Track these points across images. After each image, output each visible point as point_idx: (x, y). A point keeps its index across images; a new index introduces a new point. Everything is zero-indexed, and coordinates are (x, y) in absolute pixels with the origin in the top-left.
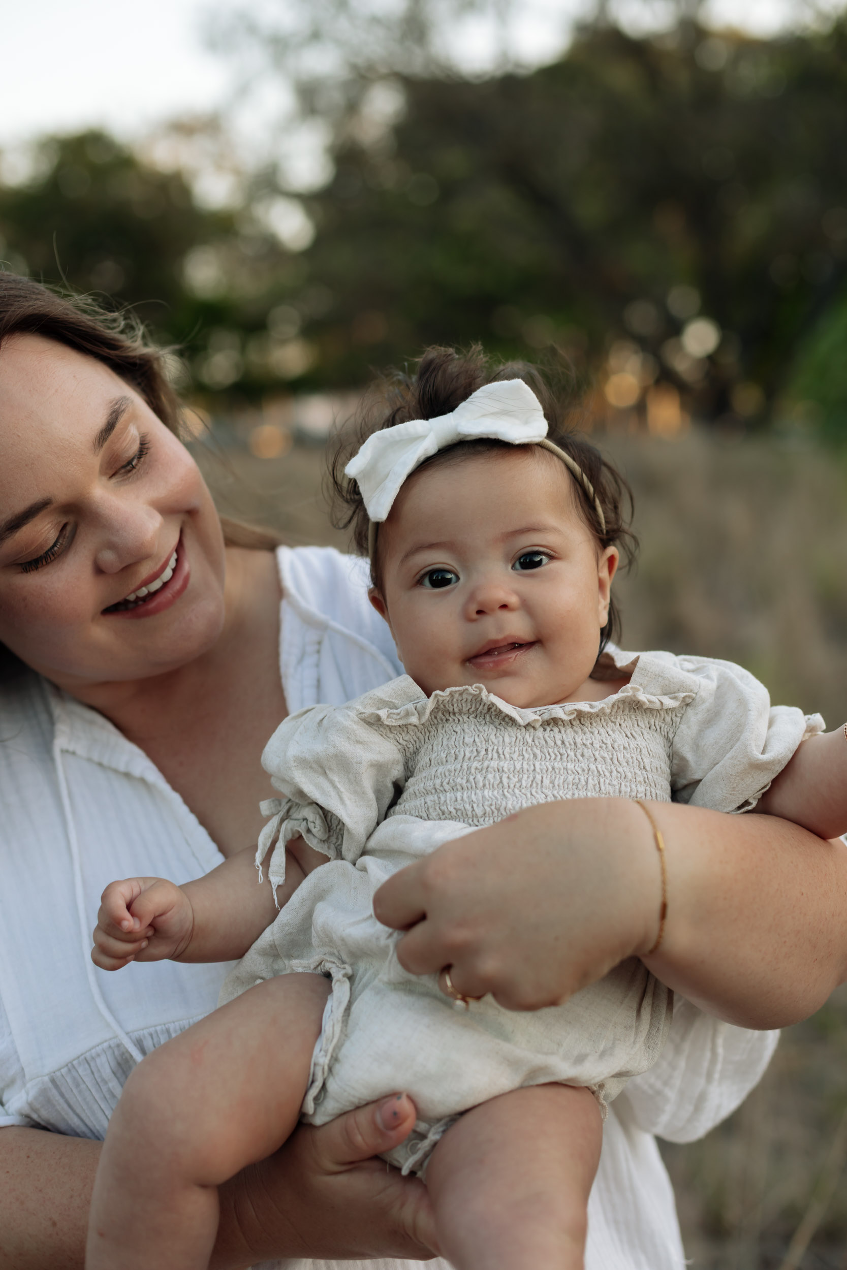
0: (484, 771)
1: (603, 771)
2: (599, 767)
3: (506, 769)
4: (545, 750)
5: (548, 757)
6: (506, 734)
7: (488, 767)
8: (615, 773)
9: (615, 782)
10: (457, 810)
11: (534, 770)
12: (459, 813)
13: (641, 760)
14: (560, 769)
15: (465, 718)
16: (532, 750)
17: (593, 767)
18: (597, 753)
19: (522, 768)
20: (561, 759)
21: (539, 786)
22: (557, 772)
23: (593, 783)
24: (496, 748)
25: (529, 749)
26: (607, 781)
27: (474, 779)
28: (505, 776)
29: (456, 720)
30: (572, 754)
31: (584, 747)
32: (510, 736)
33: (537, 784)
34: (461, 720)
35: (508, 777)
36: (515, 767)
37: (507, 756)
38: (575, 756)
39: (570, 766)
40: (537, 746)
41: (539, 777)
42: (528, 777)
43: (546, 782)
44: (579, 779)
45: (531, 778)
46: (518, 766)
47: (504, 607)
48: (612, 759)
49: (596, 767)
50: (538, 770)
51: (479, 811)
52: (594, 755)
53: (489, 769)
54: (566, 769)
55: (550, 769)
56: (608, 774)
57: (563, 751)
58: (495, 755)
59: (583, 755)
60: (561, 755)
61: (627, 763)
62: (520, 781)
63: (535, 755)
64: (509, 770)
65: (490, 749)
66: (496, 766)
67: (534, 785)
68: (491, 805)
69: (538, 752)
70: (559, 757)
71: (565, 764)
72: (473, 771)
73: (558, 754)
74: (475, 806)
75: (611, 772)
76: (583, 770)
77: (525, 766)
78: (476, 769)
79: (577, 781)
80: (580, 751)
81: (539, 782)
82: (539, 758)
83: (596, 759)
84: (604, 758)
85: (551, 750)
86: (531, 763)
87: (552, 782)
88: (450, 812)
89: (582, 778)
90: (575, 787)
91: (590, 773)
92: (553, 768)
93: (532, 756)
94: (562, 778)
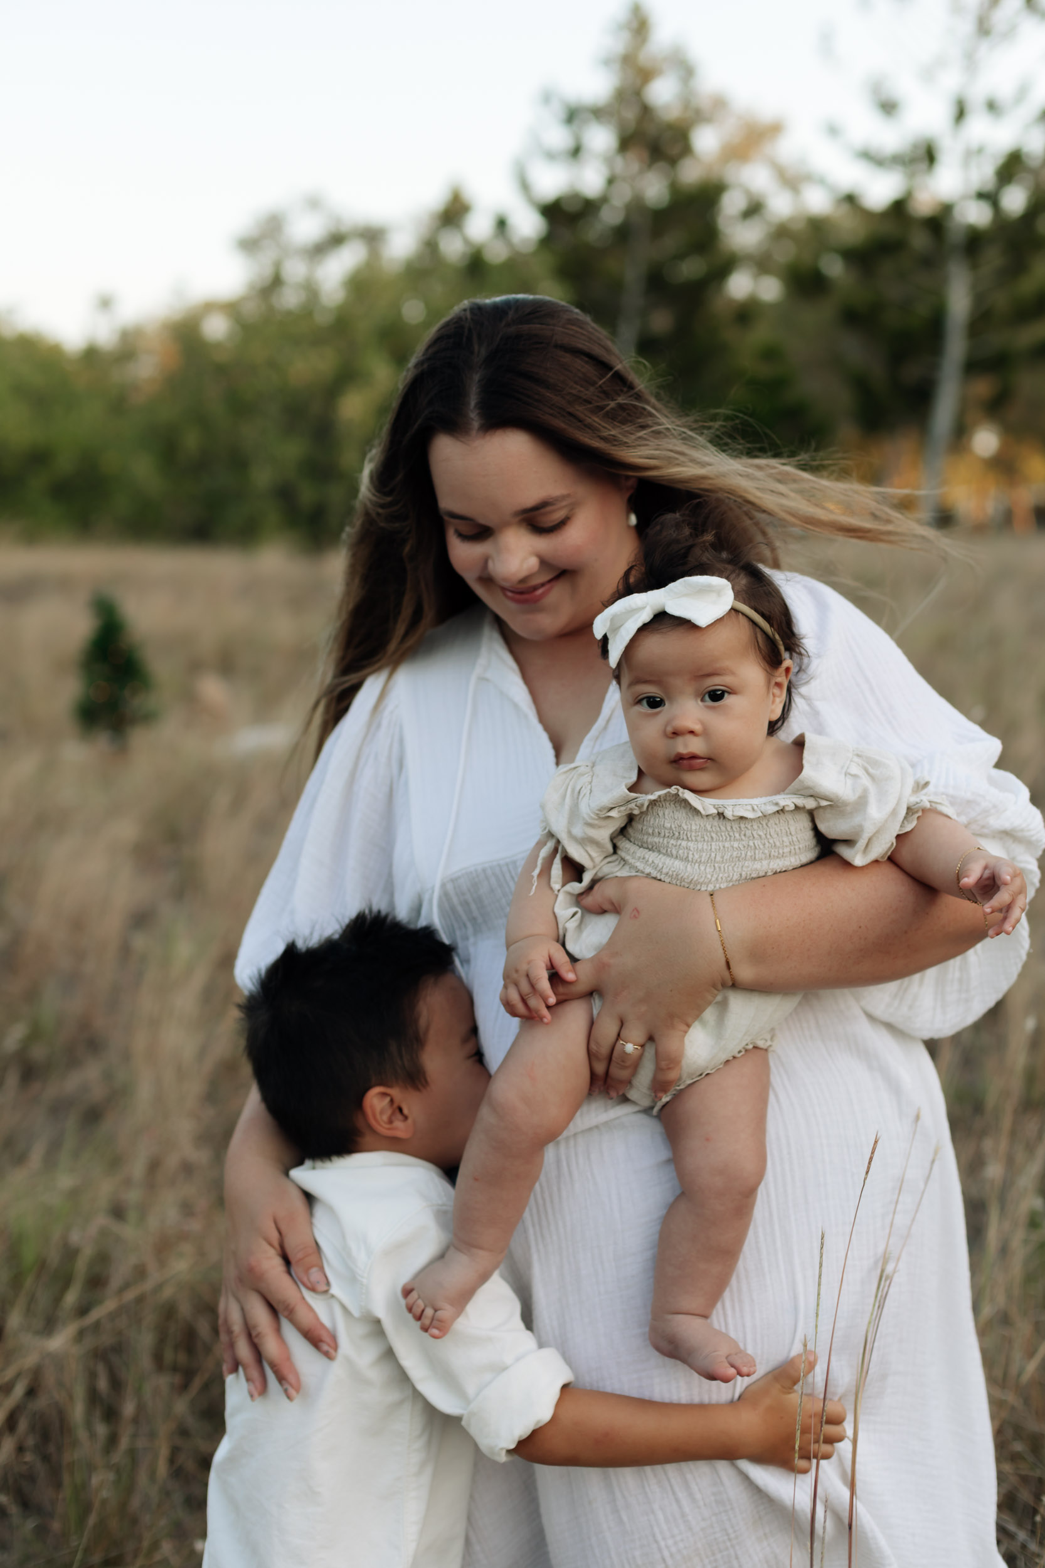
0: (677, 847)
1: (758, 845)
2: (756, 842)
3: (692, 849)
4: (719, 834)
5: (721, 839)
6: (693, 823)
7: (680, 845)
8: (767, 844)
9: (766, 851)
10: (653, 862)
11: (711, 849)
12: (653, 865)
13: (788, 830)
14: (728, 848)
15: (668, 804)
16: (710, 834)
17: (751, 843)
18: (754, 833)
19: (703, 848)
20: (730, 839)
21: (713, 862)
22: (726, 849)
23: (750, 855)
24: (685, 832)
25: (708, 834)
26: (761, 851)
27: (671, 851)
28: (691, 853)
29: (661, 805)
30: (737, 835)
31: (746, 829)
32: (696, 825)
33: (712, 860)
34: (664, 805)
35: (693, 854)
36: (698, 847)
37: (694, 838)
38: (740, 835)
39: (736, 845)
40: (713, 832)
41: (713, 855)
42: (706, 855)
43: (718, 858)
44: (741, 853)
45: (708, 856)
46: (700, 847)
47: (692, 732)
48: (766, 834)
49: (754, 843)
50: (713, 850)
51: (664, 871)
52: (753, 835)
53: (681, 847)
54: (733, 847)
55: (722, 848)
56: (761, 847)
57: (731, 834)
58: (685, 838)
59: (745, 835)
60: (730, 836)
61: (778, 835)
62: (701, 857)
63: (712, 837)
64: (694, 848)
65: (682, 832)
66: (685, 846)
67: (710, 861)
68: (675, 871)
69: (714, 835)
70: (728, 839)
71: (732, 843)
72: (670, 846)
73: (728, 836)
74: (665, 866)
75: (764, 845)
76: (744, 847)
77: (705, 847)
78: (673, 844)
79: (739, 855)
80: (743, 833)
81: (713, 859)
82: (715, 840)
83: (754, 837)
84: (760, 836)
85: (723, 834)
86: (709, 844)
87: (723, 857)
88: (648, 861)
89: (743, 852)
90: (737, 859)
91: (749, 848)
92: (724, 847)
93: (710, 839)
94: (729, 854)
